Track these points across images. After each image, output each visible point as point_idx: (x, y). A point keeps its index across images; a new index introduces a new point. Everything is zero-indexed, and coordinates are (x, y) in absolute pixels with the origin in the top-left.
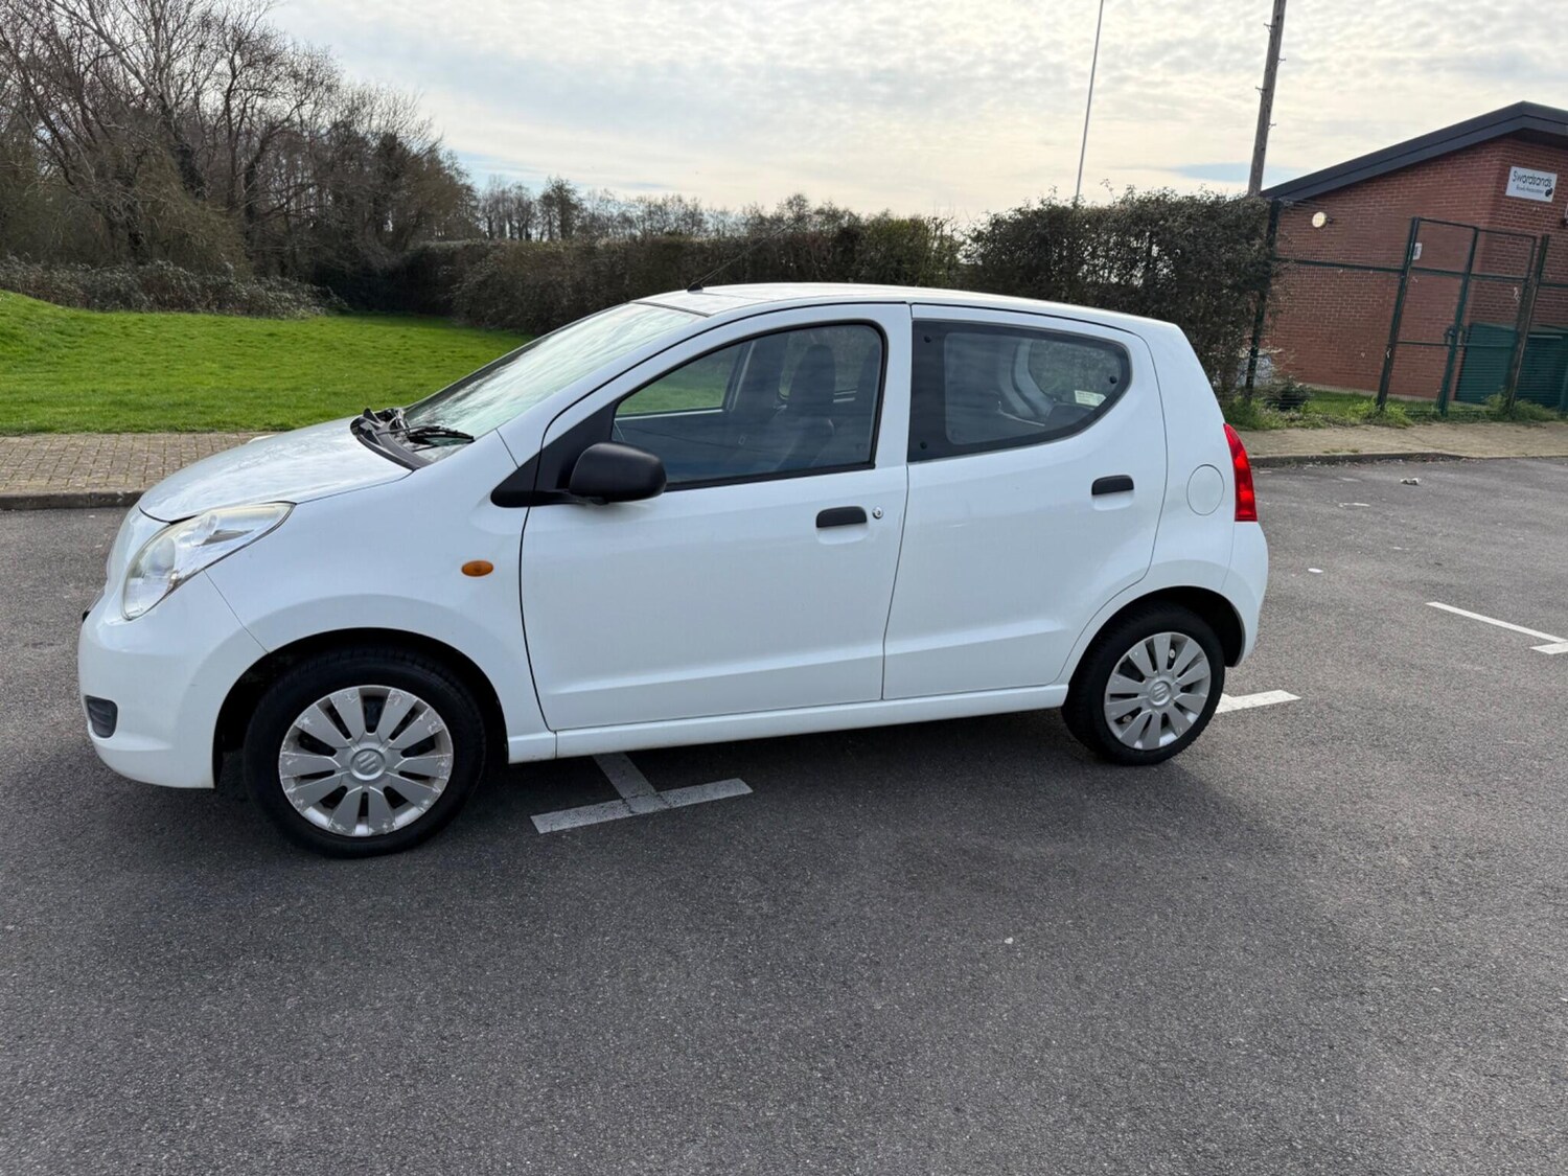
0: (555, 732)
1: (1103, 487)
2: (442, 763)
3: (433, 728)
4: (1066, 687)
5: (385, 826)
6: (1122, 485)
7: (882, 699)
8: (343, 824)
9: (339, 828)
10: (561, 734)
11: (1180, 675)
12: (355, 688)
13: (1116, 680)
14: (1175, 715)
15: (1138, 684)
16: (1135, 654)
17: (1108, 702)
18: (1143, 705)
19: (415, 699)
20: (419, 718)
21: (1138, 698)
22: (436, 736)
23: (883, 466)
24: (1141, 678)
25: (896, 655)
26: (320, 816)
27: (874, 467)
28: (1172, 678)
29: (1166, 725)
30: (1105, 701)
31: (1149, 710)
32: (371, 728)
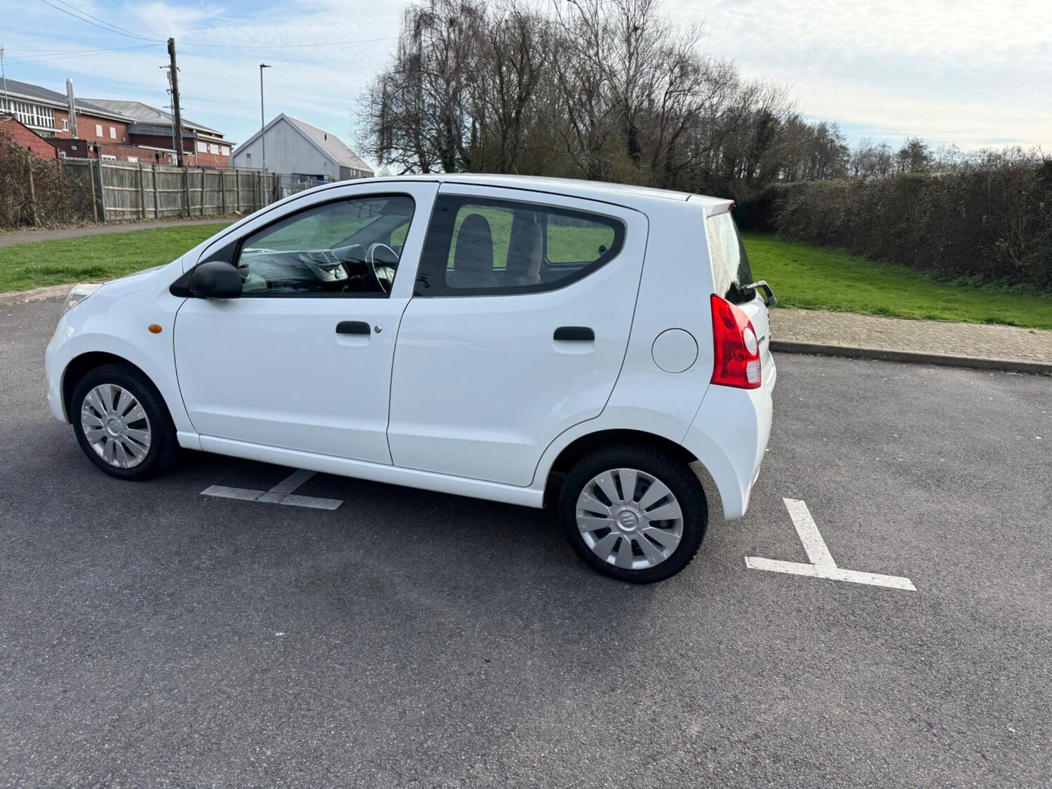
0: (200, 435)
1: (564, 334)
2: (146, 436)
3: (141, 416)
4: (541, 493)
5: (124, 464)
6: (582, 335)
7: (393, 465)
8: (108, 457)
9: (106, 458)
10: (201, 436)
11: (648, 509)
12: (109, 385)
13: (586, 498)
14: (645, 545)
15: (607, 507)
16: (602, 480)
17: (580, 515)
18: (612, 526)
19: (133, 397)
20: (135, 408)
21: (607, 519)
22: (144, 420)
23: (395, 297)
24: (609, 504)
25: (395, 435)
26: (99, 449)
27: (388, 297)
28: (640, 511)
29: (637, 552)
30: (577, 514)
31: (619, 533)
32: (115, 408)
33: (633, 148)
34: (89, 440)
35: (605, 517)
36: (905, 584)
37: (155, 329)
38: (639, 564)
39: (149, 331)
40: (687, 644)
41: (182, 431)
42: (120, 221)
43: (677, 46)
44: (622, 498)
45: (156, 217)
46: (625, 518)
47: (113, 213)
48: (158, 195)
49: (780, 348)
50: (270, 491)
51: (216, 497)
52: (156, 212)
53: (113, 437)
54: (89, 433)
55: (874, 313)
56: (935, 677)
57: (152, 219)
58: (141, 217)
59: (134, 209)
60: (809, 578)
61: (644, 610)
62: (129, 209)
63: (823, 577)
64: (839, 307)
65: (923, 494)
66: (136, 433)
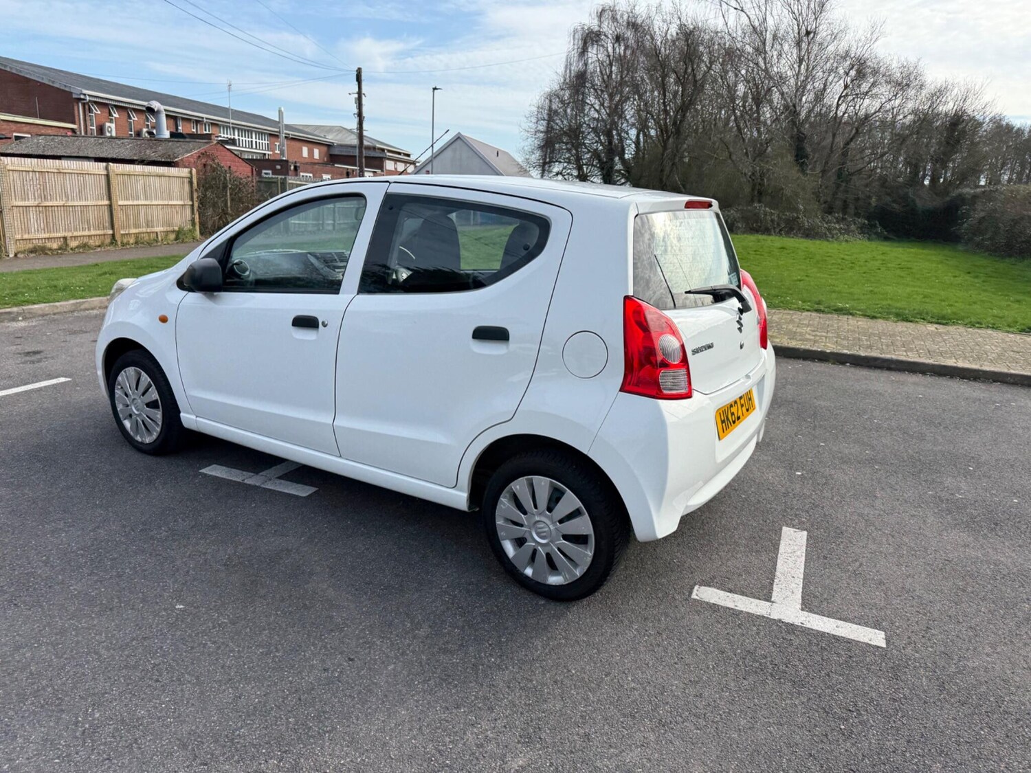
0: (197, 417)
2: (158, 415)
3: (155, 397)
4: (466, 495)
5: (144, 439)
7: (341, 456)
9: (132, 433)
10: (198, 419)
11: (561, 521)
12: (133, 368)
13: (504, 505)
14: (559, 558)
15: (523, 516)
16: (518, 487)
17: (500, 522)
18: (527, 536)
19: (149, 380)
20: (150, 390)
21: (523, 528)
22: (156, 401)
23: (343, 293)
24: (525, 513)
25: (339, 427)
26: (127, 424)
27: (338, 293)
28: (553, 523)
29: (552, 565)
30: (497, 520)
31: (534, 544)
32: (137, 389)
33: (800, 156)
34: (121, 416)
35: (522, 525)
36: (877, 638)
37: (164, 320)
38: (554, 580)
39: (160, 322)
40: (569, 671)
41: (184, 412)
42: (302, 232)
43: (853, 49)
44: (536, 507)
45: (334, 229)
46: (540, 528)
47: (297, 225)
48: (336, 209)
49: (885, 365)
50: (261, 474)
51: (211, 475)
52: (334, 225)
53: (136, 414)
54: (121, 410)
55: (1022, 331)
56: (846, 751)
57: (329, 231)
58: (321, 228)
59: (314, 222)
60: (758, 617)
61: (545, 628)
62: (311, 222)
63: (776, 618)
64: (978, 323)
65: (965, 537)
66: (151, 411)
